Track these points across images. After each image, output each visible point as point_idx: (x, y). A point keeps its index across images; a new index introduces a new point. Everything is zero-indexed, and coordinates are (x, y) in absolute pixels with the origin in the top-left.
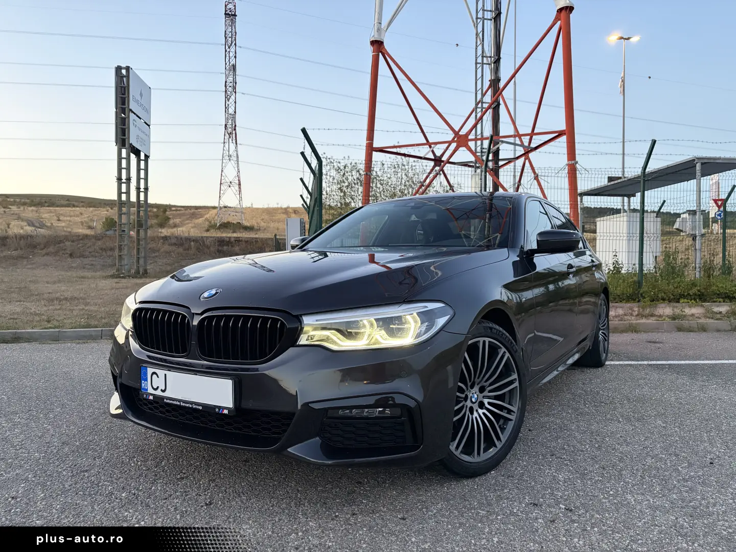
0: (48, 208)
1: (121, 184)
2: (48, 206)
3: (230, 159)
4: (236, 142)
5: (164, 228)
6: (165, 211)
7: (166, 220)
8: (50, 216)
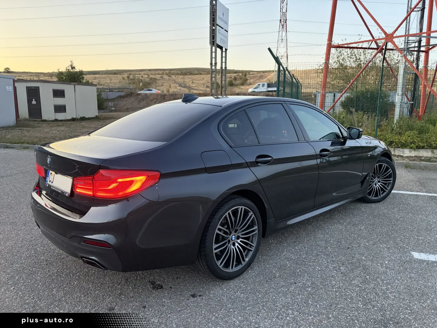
0: (188, 76)
1: (212, 66)
2: (189, 75)
3: (282, 42)
4: (286, 30)
5: (244, 85)
6: (246, 75)
7: (245, 81)
8: (189, 80)
